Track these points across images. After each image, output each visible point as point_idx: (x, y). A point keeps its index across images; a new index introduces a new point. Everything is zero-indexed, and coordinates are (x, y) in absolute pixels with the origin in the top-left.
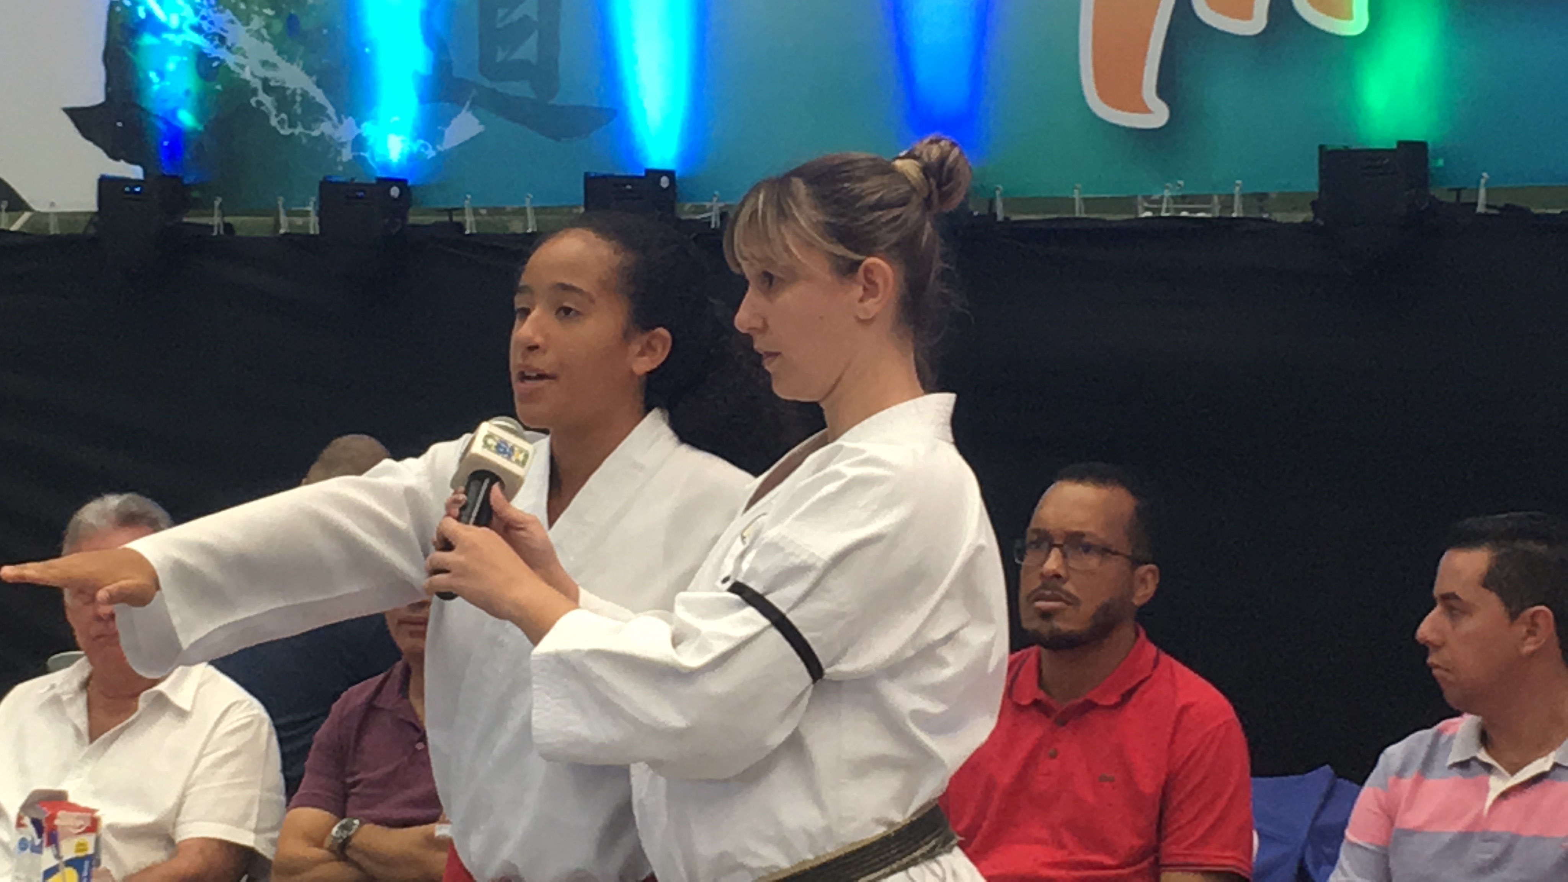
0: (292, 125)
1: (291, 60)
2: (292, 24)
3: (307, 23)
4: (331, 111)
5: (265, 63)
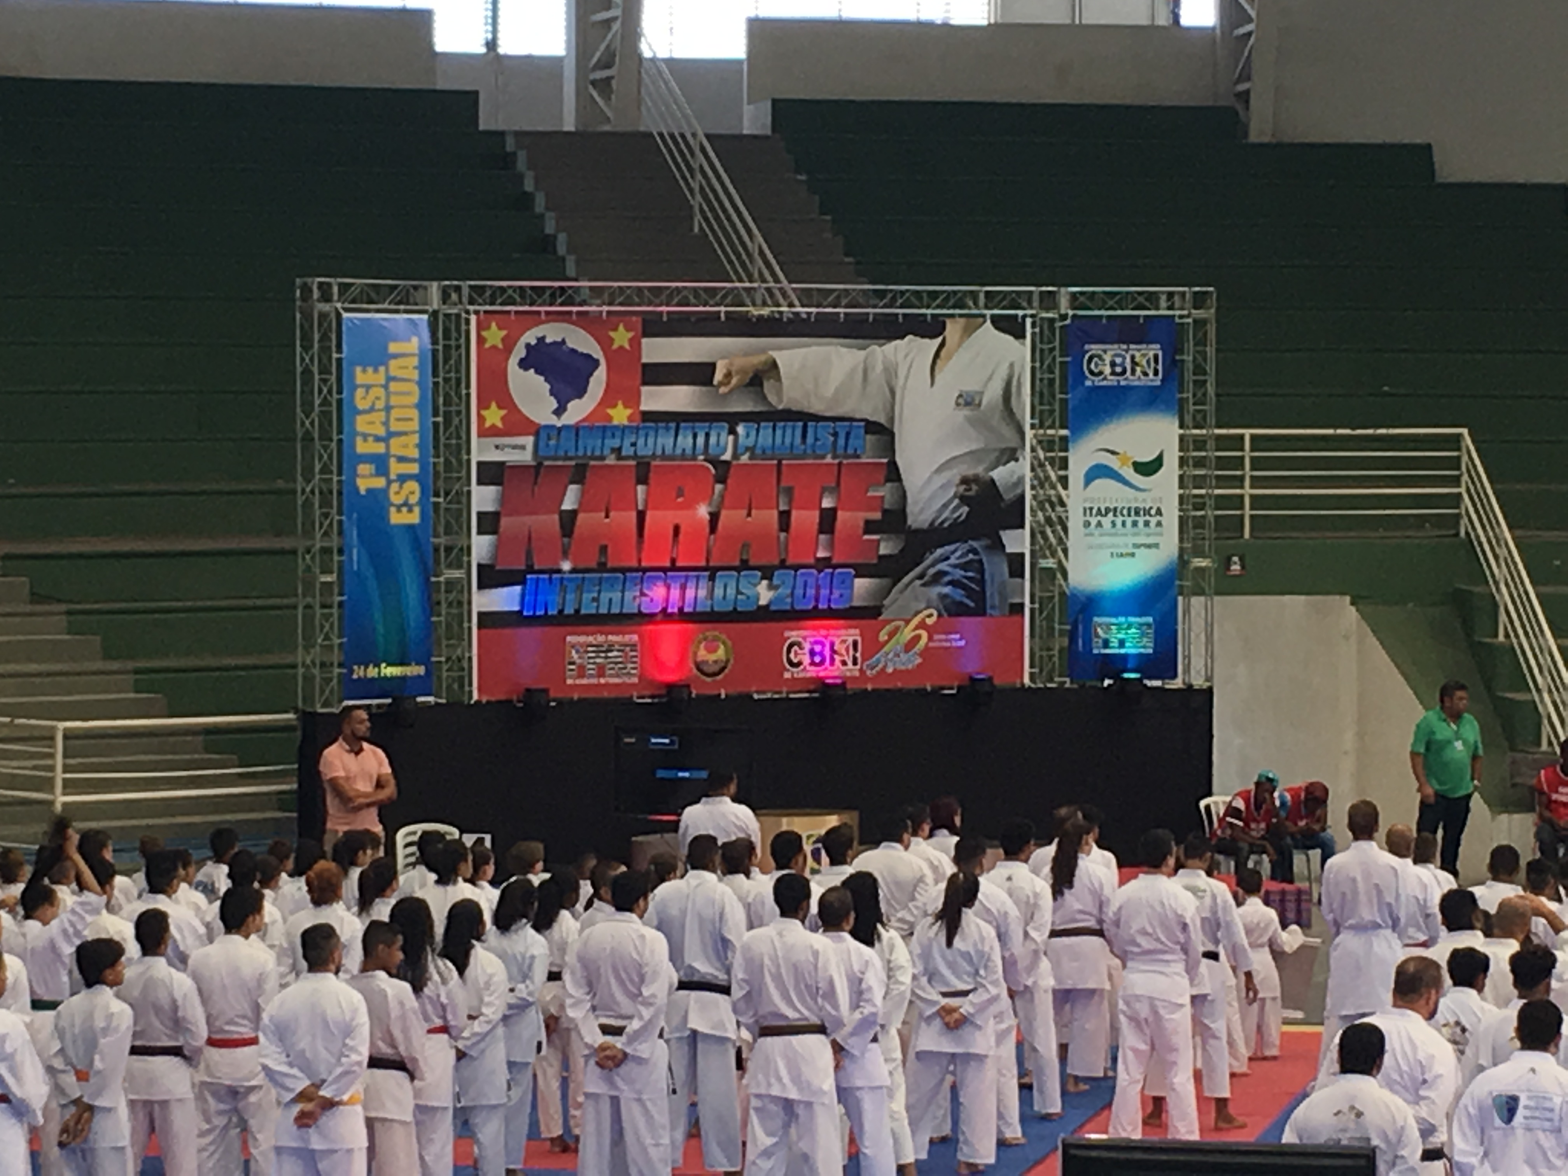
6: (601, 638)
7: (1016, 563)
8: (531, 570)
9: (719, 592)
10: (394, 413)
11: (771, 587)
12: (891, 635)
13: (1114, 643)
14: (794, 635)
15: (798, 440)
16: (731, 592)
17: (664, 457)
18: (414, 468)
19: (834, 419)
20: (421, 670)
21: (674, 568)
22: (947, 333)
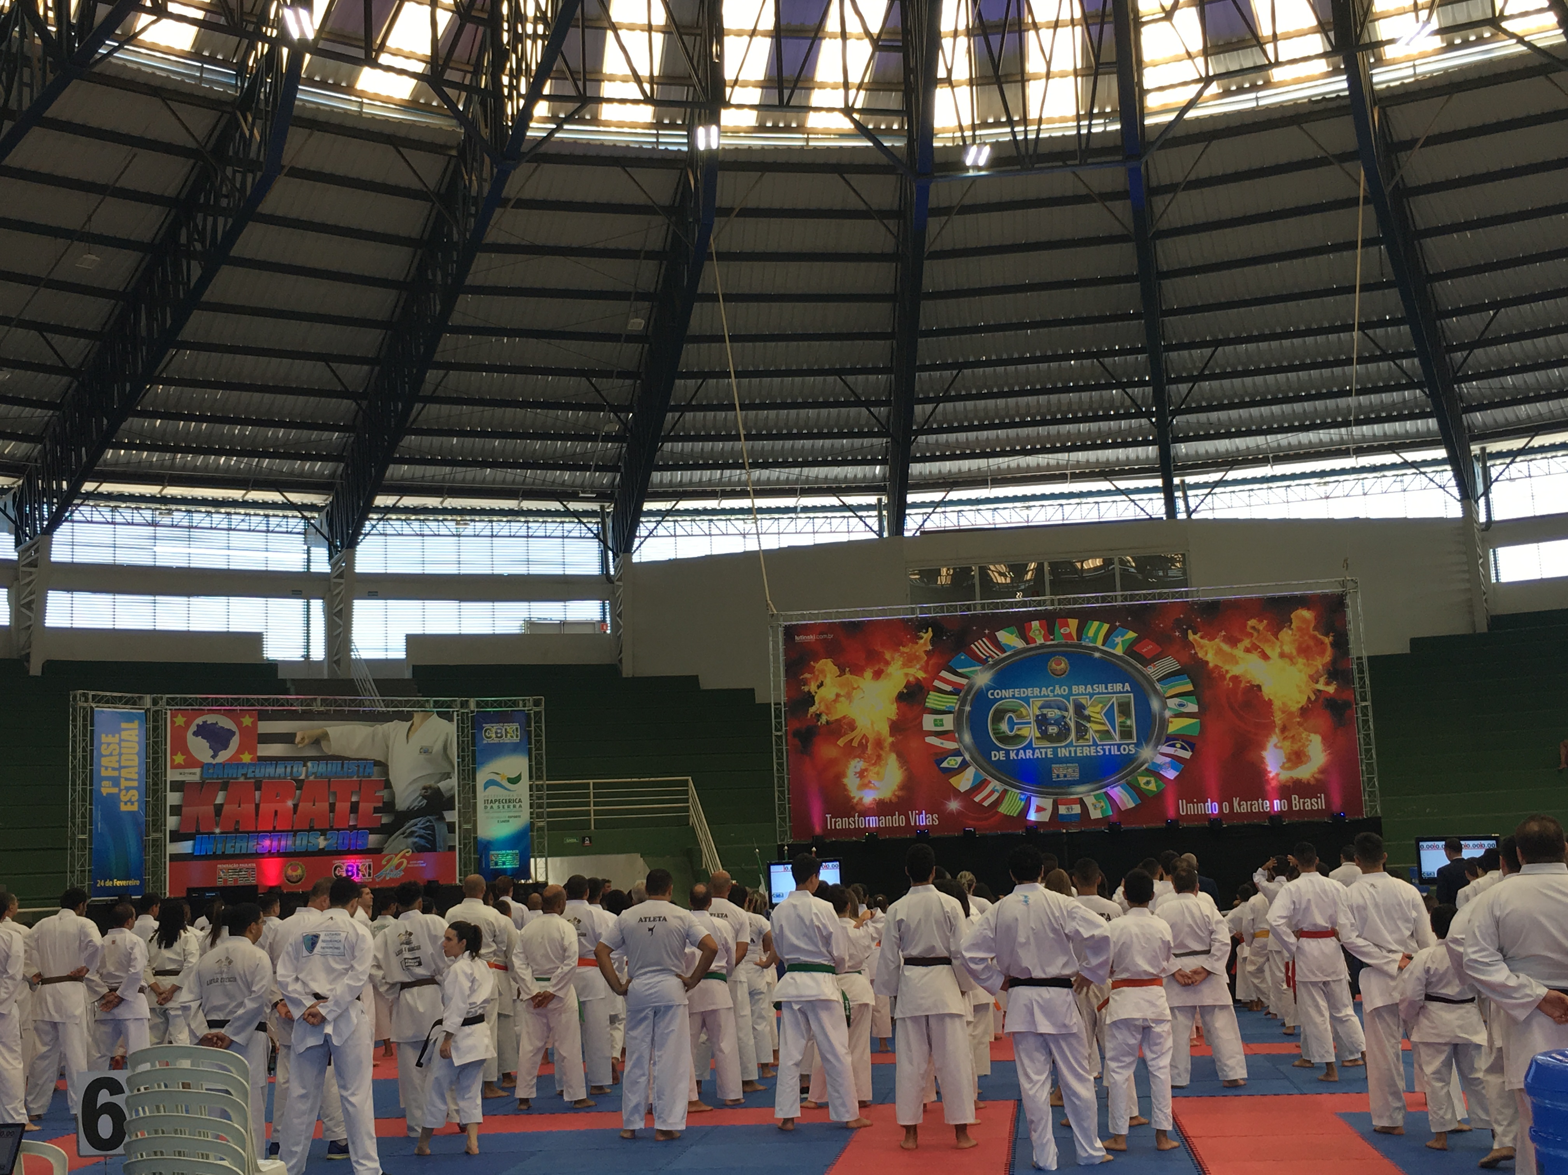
6: (235, 866)
7: (451, 827)
8: (198, 832)
9: (298, 842)
10: (123, 757)
11: (325, 839)
12: (388, 861)
13: (500, 863)
14: (337, 862)
15: (339, 769)
16: (305, 842)
17: (269, 777)
18: (135, 784)
19: (358, 759)
20: (138, 883)
21: (274, 831)
22: (415, 719)
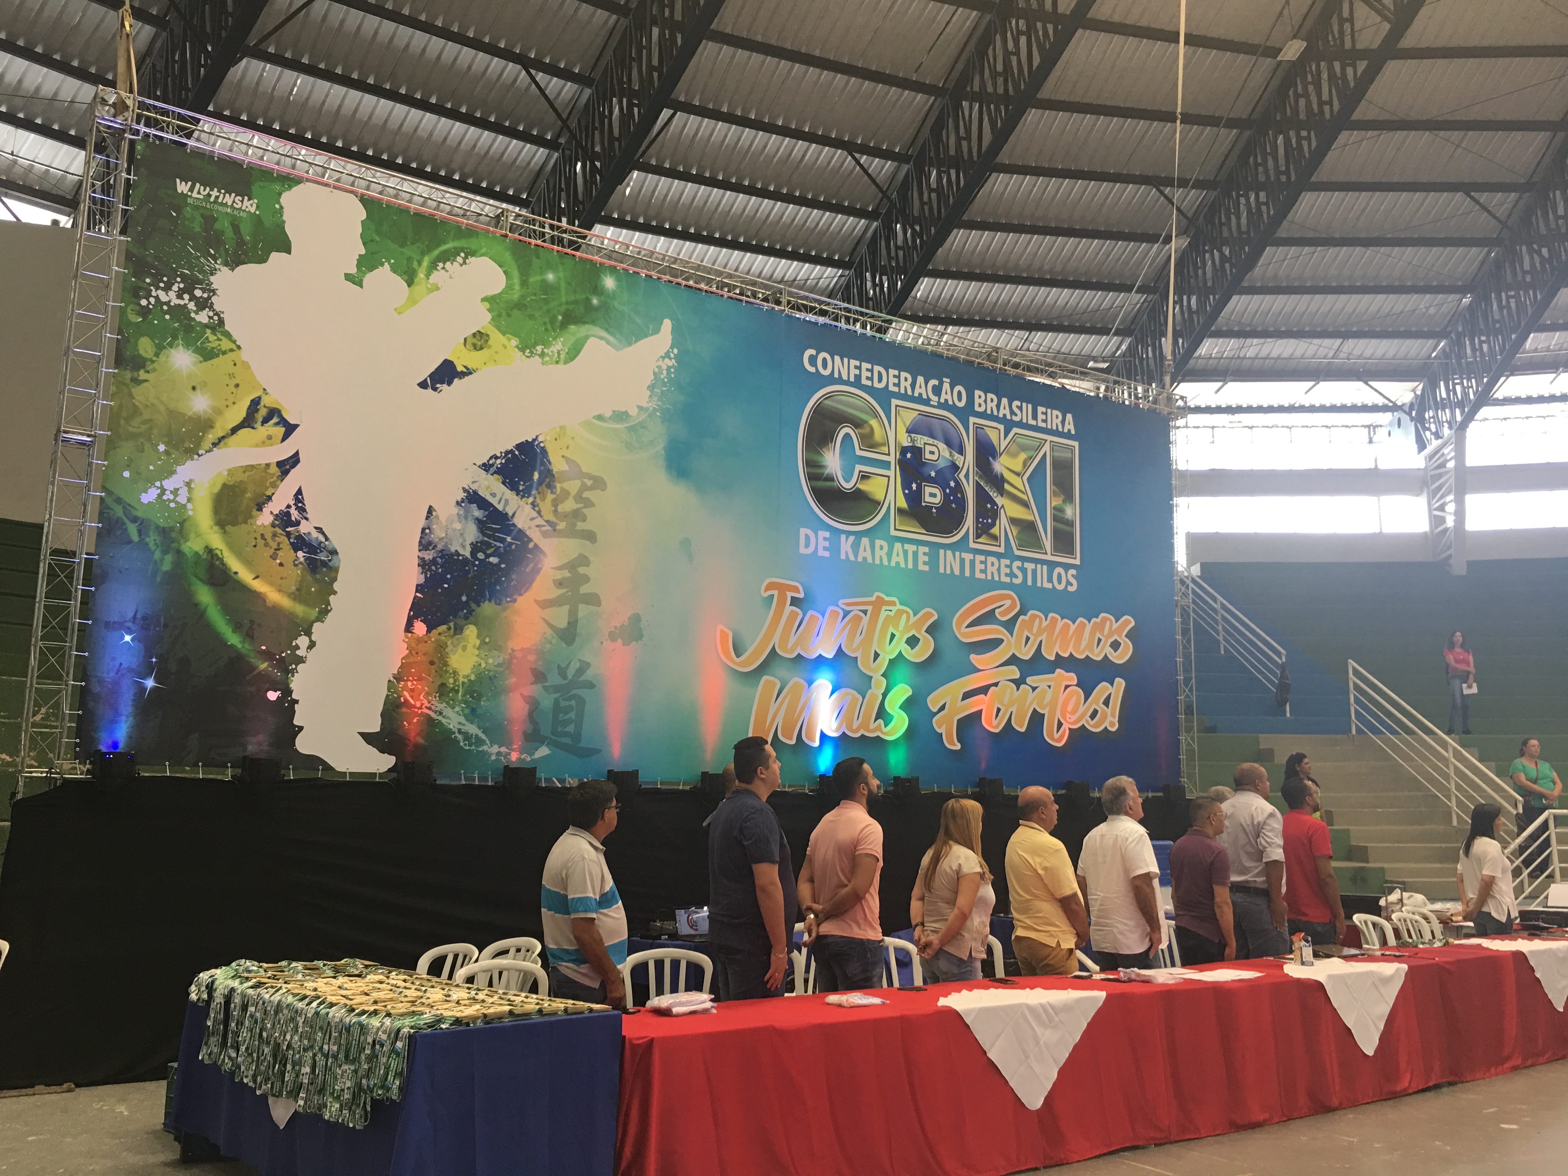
0: (470, 745)
1: (472, 723)
2: (473, 711)
3: (479, 711)
4: (488, 742)
5: (460, 723)
